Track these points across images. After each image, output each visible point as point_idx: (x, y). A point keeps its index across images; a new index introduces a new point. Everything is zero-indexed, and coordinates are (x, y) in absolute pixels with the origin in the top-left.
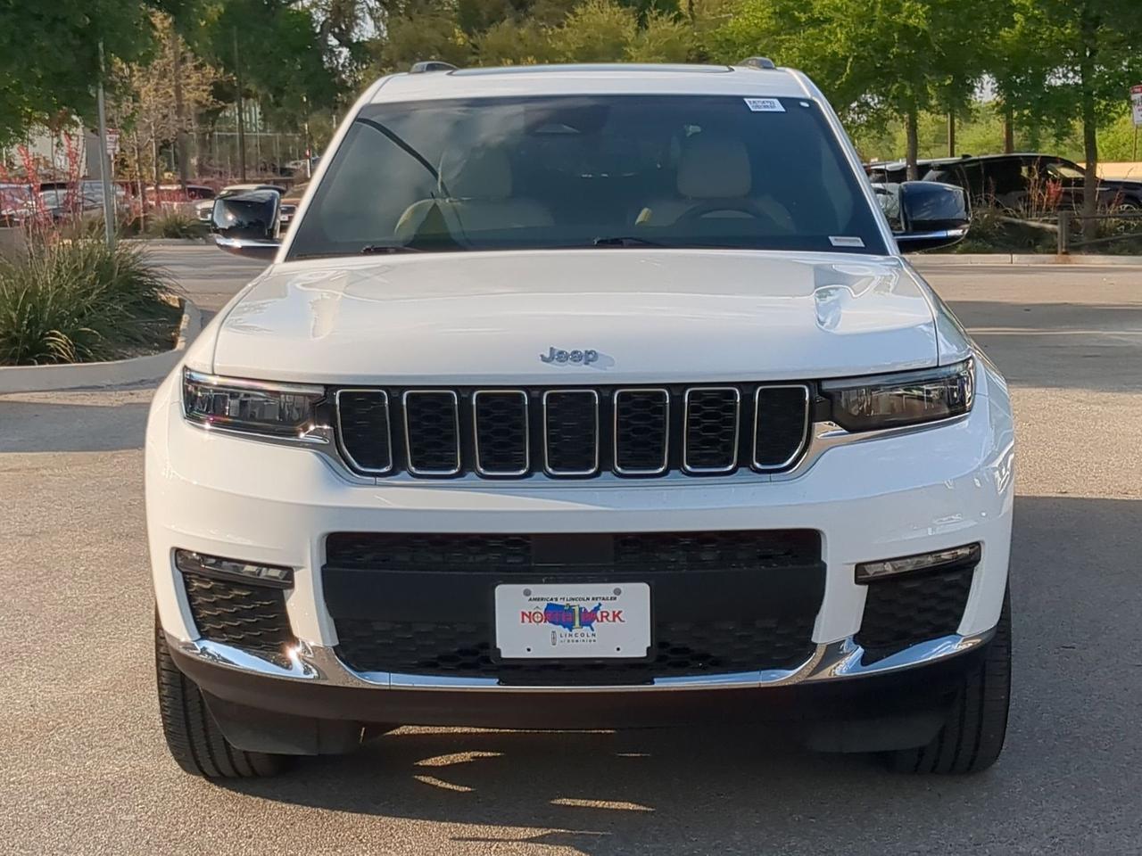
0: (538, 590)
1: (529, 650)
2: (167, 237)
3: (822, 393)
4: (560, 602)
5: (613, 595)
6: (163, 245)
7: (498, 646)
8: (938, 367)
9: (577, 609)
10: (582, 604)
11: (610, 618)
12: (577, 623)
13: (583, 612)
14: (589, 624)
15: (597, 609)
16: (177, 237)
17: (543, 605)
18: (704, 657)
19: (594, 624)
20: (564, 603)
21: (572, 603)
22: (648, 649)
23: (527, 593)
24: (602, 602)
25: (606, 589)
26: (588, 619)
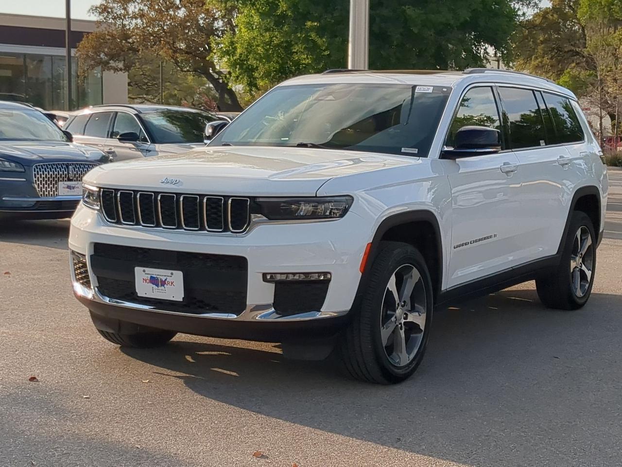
0: (148, 270)
1: (146, 294)
2: (610, 166)
3: (255, 202)
4: (154, 276)
5: (170, 275)
6: (613, 170)
7: (137, 291)
8: (316, 197)
9: (159, 279)
10: (161, 277)
11: (170, 284)
12: (160, 284)
13: (161, 281)
14: (164, 286)
15: (166, 280)
16: (616, 165)
17: (149, 276)
18: (208, 305)
19: (165, 286)
20: (155, 276)
21: (158, 277)
22: (183, 298)
23: (144, 271)
24: (168, 277)
25: (168, 272)
26: (163, 283)
